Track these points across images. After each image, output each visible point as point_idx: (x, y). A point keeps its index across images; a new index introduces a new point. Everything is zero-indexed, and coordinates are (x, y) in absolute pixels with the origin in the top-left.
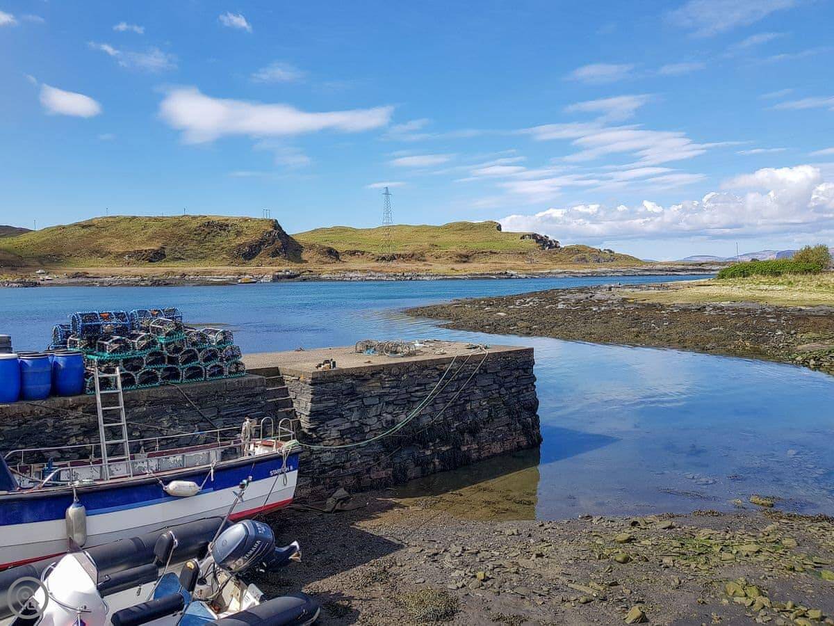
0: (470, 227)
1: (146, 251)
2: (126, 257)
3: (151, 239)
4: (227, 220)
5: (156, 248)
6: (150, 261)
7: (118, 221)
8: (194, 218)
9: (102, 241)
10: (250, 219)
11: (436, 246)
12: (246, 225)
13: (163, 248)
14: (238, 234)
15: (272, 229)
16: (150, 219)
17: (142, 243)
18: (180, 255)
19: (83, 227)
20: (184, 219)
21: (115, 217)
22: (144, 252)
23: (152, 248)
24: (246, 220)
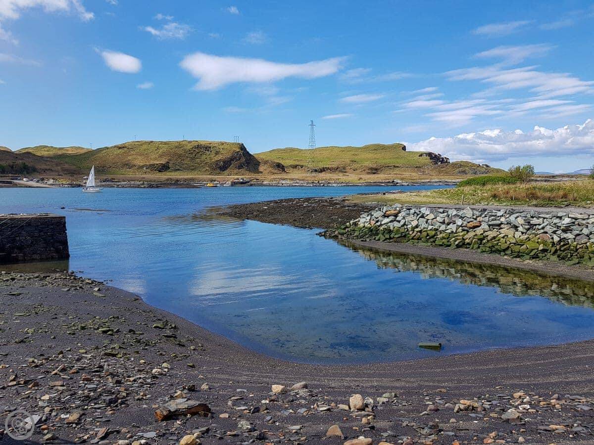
0: (383, 148)
1: (157, 164)
2: (145, 169)
3: (161, 156)
4: (210, 144)
5: (164, 163)
6: (160, 171)
7: (142, 144)
8: (190, 142)
9: (130, 158)
10: (226, 143)
11: (355, 161)
12: (223, 147)
13: (168, 163)
14: (217, 153)
15: (239, 150)
16: (162, 143)
17: (155, 159)
18: (178, 167)
19: (120, 148)
20: (183, 143)
21: (140, 142)
22: (156, 165)
23: (161, 162)
24: (223, 144)
